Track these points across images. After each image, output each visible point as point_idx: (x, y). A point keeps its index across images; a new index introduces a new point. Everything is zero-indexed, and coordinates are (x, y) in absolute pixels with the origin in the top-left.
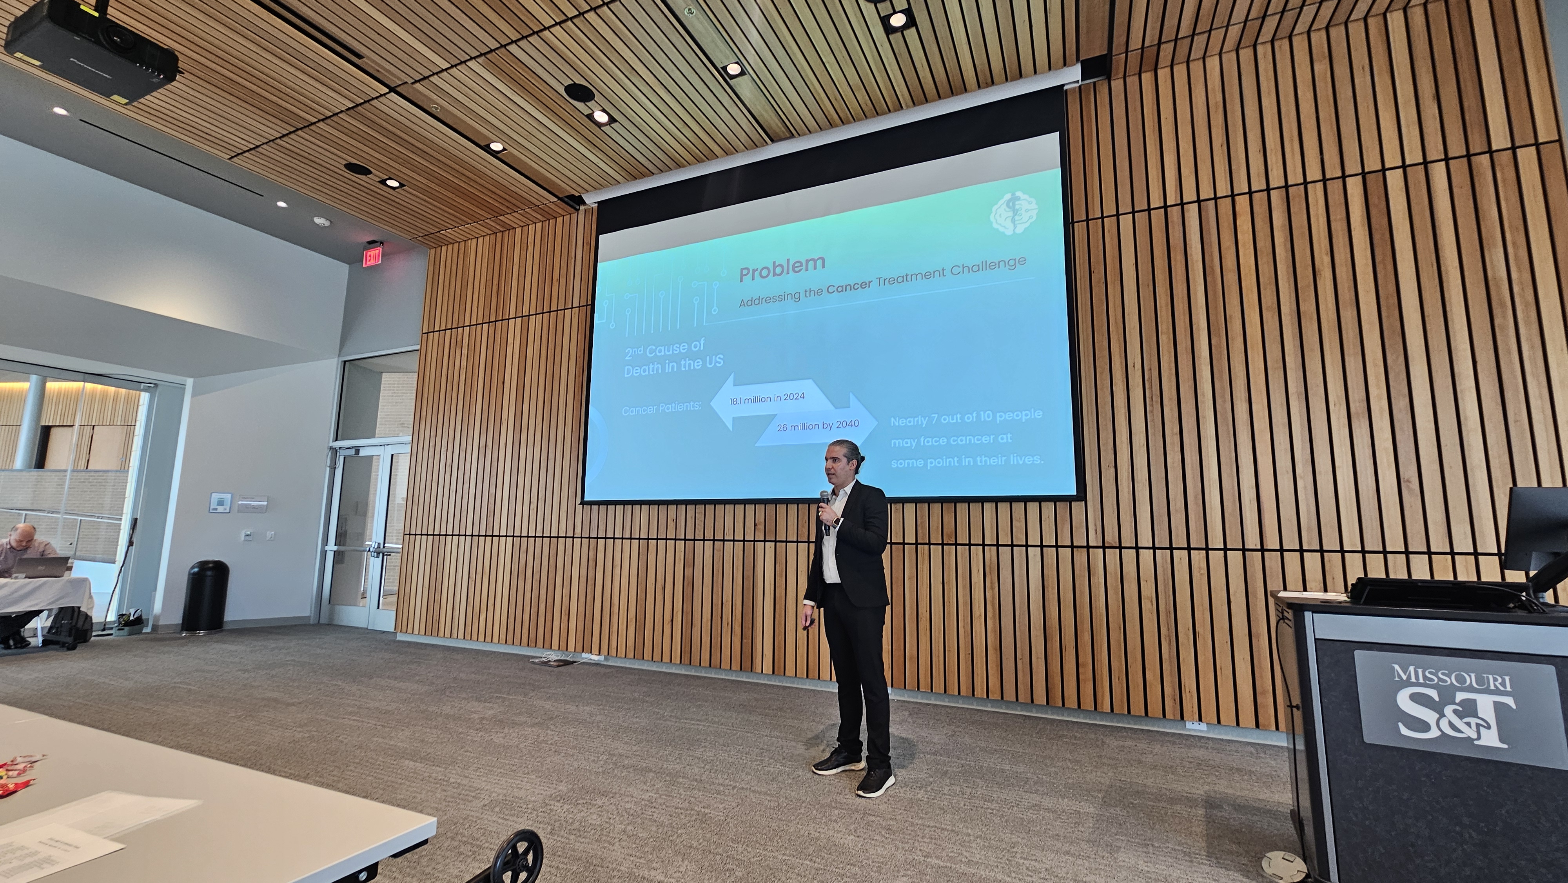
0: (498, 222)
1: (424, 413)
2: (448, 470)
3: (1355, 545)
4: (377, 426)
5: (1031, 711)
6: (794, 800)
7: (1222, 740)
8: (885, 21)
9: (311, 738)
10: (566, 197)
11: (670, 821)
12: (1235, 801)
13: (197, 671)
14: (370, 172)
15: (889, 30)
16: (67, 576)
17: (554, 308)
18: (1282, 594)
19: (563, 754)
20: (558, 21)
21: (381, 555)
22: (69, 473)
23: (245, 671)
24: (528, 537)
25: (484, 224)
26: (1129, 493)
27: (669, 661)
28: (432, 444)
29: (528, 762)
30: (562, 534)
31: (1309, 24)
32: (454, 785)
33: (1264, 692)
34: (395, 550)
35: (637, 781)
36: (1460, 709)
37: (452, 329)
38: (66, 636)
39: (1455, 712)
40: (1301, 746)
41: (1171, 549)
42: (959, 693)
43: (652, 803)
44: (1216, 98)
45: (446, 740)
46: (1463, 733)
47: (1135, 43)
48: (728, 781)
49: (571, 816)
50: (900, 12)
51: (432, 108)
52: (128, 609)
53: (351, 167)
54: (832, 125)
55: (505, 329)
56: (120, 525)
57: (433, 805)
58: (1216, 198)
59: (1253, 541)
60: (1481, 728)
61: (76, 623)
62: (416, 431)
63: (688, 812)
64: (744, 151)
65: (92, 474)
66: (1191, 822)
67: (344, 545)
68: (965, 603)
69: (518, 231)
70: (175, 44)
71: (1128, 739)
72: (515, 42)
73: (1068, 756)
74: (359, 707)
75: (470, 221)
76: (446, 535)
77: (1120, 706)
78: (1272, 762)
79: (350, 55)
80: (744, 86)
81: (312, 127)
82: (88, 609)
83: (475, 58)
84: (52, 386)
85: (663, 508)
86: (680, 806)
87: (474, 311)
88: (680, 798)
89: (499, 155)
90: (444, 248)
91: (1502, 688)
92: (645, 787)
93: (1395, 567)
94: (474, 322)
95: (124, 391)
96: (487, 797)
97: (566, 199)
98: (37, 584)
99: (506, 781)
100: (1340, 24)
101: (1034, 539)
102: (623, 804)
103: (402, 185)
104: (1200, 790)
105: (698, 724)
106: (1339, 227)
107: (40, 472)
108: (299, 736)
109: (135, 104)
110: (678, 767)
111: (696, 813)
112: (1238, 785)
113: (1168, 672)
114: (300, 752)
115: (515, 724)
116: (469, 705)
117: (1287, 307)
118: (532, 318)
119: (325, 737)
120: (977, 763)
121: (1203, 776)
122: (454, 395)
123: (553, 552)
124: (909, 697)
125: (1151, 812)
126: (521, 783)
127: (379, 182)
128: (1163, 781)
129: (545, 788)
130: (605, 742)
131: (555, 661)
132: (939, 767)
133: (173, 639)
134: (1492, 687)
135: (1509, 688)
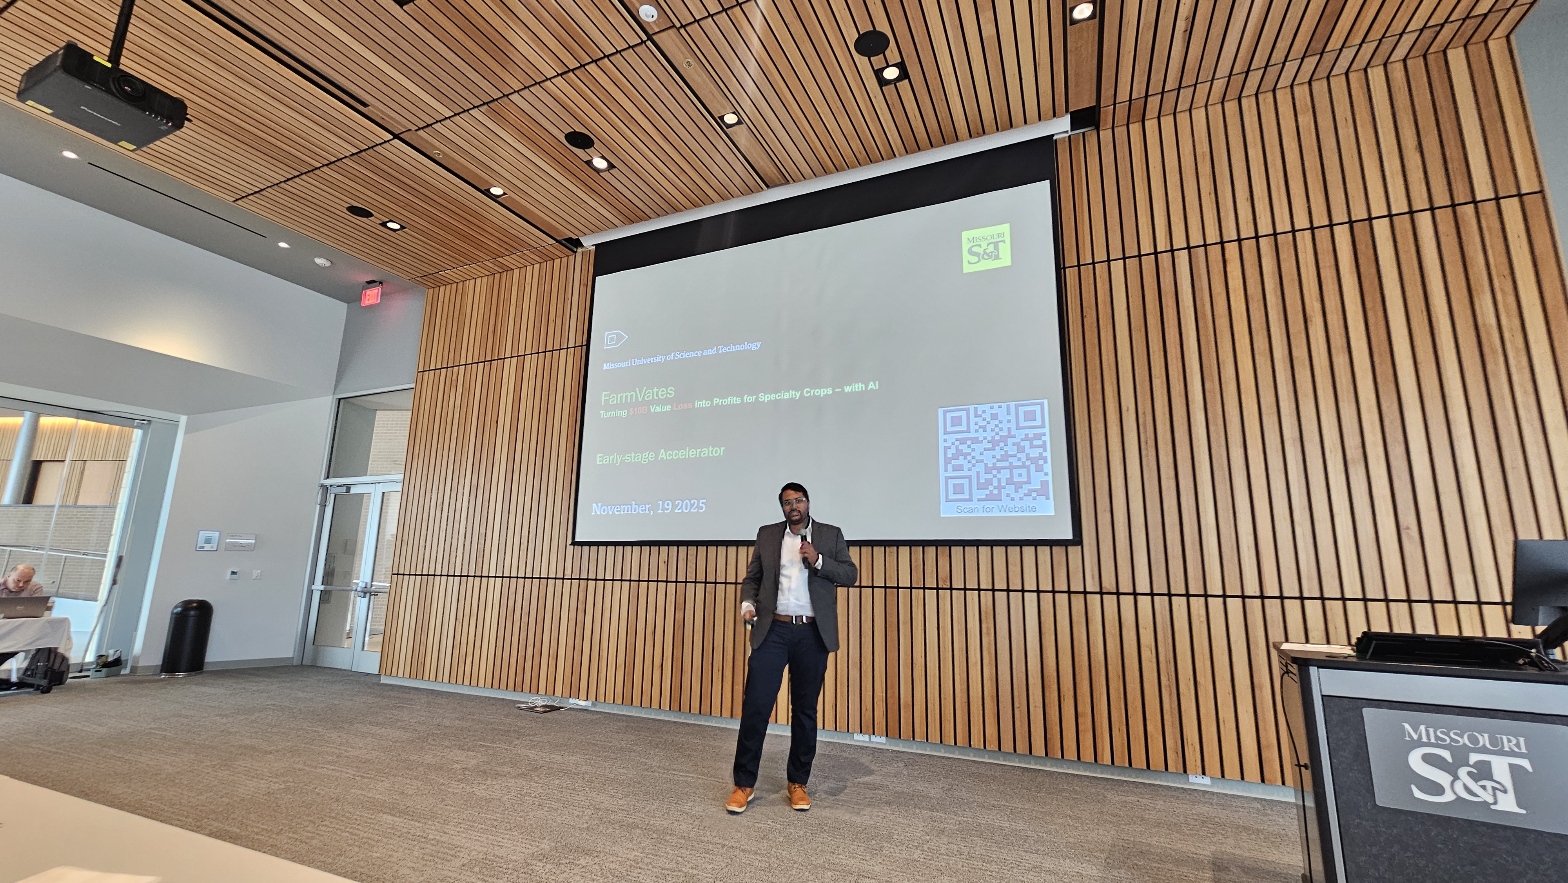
0: (497, 263)
1: (416, 452)
2: (439, 509)
3: (1356, 593)
4: (370, 462)
5: (1030, 763)
6: (785, 861)
7: (1226, 795)
8: (878, 73)
9: (287, 789)
10: (564, 240)
12: (1243, 863)
13: (174, 715)
14: (371, 215)
15: (882, 82)
16: (47, 616)
17: (549, 348)
18: (1285, 646)
19: (546, 809)
20: (559, 72)
21: (368, 595)
22: (56, 510)
23: (226, 716)
24: (517, 577)
25: (483, 266)
26: (1125, 536)
27: (658, 707)
28: (424, 482)
29: (510, 817)
30: (552, 575)
31: (1292, 78)
32: (432, 842)
33: (1269, 746)
34: (382, 590)
35: (622, 839)
36: (1475, 771)
37: (447, 368)
38: (41, 679)
39: (1470, 774)
40: (1310, 803)
41: (1170, 595)
42: (956, 743)
44: (1203, 148)
45: (426, 792)
46: (1478, 796)
47: (1123, 95)
48: (717, 838)
50: (891, 66)
51: (434, 153)
52: (107, 650)
53: (353, 210)
54: (826, 172)
55: (500, 368)
56: (104, 562)
57: (409, 865)
58: (1205, 245)
59: (1252, 588)
60: (1498, 793)
61: (53, 665)
62: (408, 470)
63: (675, 873)
64: (740, 196)
65: (80, 509)
67: (331, 585)
68: (960, 645)
69: (516, 272)
70: (186, 92)
71: (1129, 794)
72: (518, 92)
73: (1069, 812)
74: (339, 756)
75: (469, 263)
76: (434, 575)
77: (1121, 759)
78: (1280, 820)
79: (356, 103)
80: (742, 136)
81: (316, 172)
82: (66, 650)
83: (477, 107)
84: (46, 421)
85: (655, 549)
86: (667, 866)
87: (470, 350)
88: (667, 858)
89: (499, 199)
90: (442, 288)
91: (1516, 750)
92: (631, 846)
93: (1398, 617)
94: (469, 361)
95: (117, 428)
96: (466, 856)
97: (564, 242)
98: (16, 624)
99: (487, 838)
100: (1322, 79)
101: (1030, 585)
103: (403, 227)
104: (1206, 851)
105: (687, 776)
106: (1328, 274)
107: (27, 507)
108: (275, 787)
109: (144, 149)
110: (665, 823)
111: (683, 874)
112: (1245, 845)
113: (1170, 724)
114: (274, 805)
115: (498, 775)
116: (452, 753)
117: (1280, 354)
118: (528, 358)
119: (302, 788)
120: (975, 820)
121: (1209, 835)
122: (448, 433)
123: (542, 594)
124: (904, 747)
125: (1157, 874)
126: (503, 841)
127: (380, 224)
128: (1168, 840)
129: (527, 846)
130: (590, 795)
131: (541, 707)
132: (936, 824)
133: (150, 681)
134: (1507, 749)
135: (1524, 750)
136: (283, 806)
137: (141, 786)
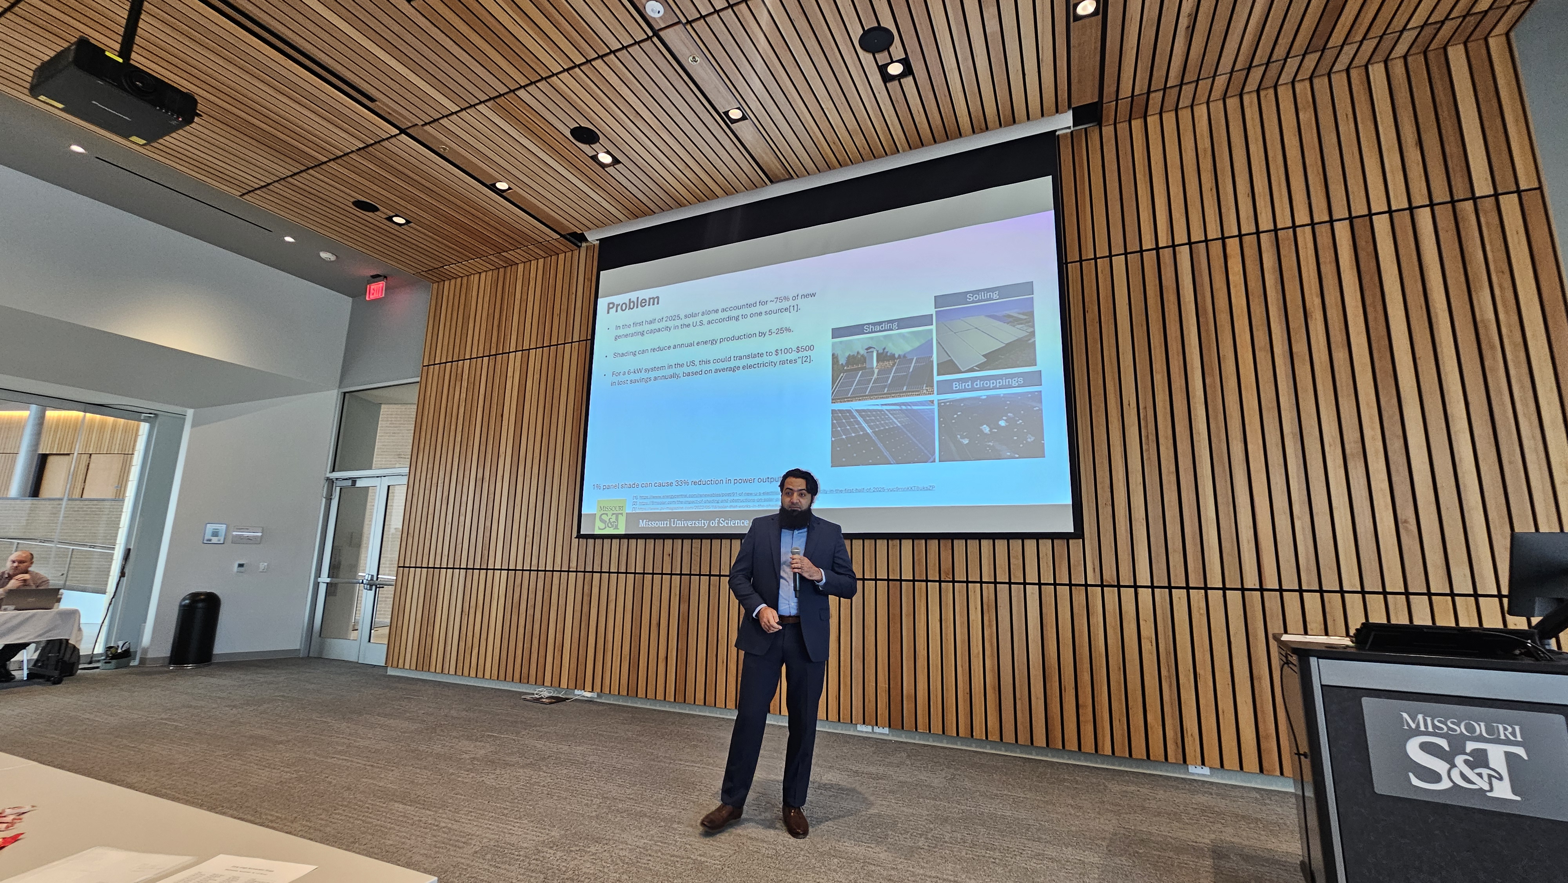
0: (502, 258)
1: (422, 445)
2: (445, 502)
3: (1354, 586)
4: (375, 456)
5: (1031, 754)
7: (1226, 785)
8: (883, 69)
9: (299, 779)
10: (569, 234)
11: (666, 870)
12: (1242, 851)
13: (184, 706)
14: (377, 209)
15: (887, 78)
16: (56, 608)
17: (554, 342)
18: (1285, 638)
19: (555, 798)
20: (566, 67)
21: (374, 587)
22: (64, 503)
23: (235, 707)
24: (523, 570)
25: (488, 260)
26: (1126, 530)
27: (663, 699)
28: (429, 476)
29: (520, 806)
30: (557, 568)
31: (1293, 74)
32: (444, 830)
33: (1267, 737)
34: (388, 583)
35: (631, 827)
36: (1471, 759)
37: (452, 362)
38: (52, 670)
39: (1466, 762)
40: (1310, 793)
41: (1170, 588)
42: (958, 734)
43: (647, 850)
44: (1204, 143)
45: (436, 781)
46: (1475, 784)
47: (1126, 91)
49: (564, 864)
50: (896, 61)
51: (441, 148)
52: (115, 642)
53: (359, 204)
54: (830, 168)
55: (505, 362)
56: (112, 555)
57: (422, 852)
58: (1206, 241)
59: (1251, 581)
60: (1494, 780)
61: (63, 656)
62: (413, 463)
63: (684, 860)
64: (744, 192)
65: (87, 503)
66: (1199, 873)
67: (337, 577)
68: (963, 642)
69: (521, 267)
70: (196, 88)
71: (1130, 784)
72: (524, 87)
73: (1070, 801)
74: (349, 746)
75: (474, 257)
76: (440, 568)
77: (1122, 750)
78: (1278, 809)
79: (364, 98)
80: (745, 131)
81: (323, 166)
82: (77, 642)
83: (484, 102)
84: (52, 415)
85: (659, 542)
86: (675, 853)
87: (476, 343)
89: (504, 194)
90: (447, 283)
91: (1512, 738)
92: (640, 833)
93: (1395, 609)
94: (474, 355)
95: (122, 421)
97: (569, 237)
98: (27, 616)
99: (498, 826)
100: (1323, 75)
101: (1032, 577)
102: (617, 851)
103: (408, 222)
104: (1206, 839)
106: (1328, 269)
107: (34, 500)
108: (287, 776)
109: (153, 144)
110: (673, 812)
111: (692, 861)
112: (1244, 833)
113: (1170, 714)
115: (507, 764)
116: (460, 744)
117: (1280, 348)
118: (532, 352)
119: (314, 778)
120: (978, 809)
121: (1209, 824)
122: (453, 427)
123: (547, 587)
124: (906, 738)
125: (1157, 862)
126: (513, 828)
127: (386, 219)
128: (1168, 829)
129: (538, 834)
130: (598, 784)
131: (547, 698)
132: (939, 813)
133: (160, 673)
134: (1503, 737)
135: (1519, 739)
136: (296, 795)
137: (156, 775)
